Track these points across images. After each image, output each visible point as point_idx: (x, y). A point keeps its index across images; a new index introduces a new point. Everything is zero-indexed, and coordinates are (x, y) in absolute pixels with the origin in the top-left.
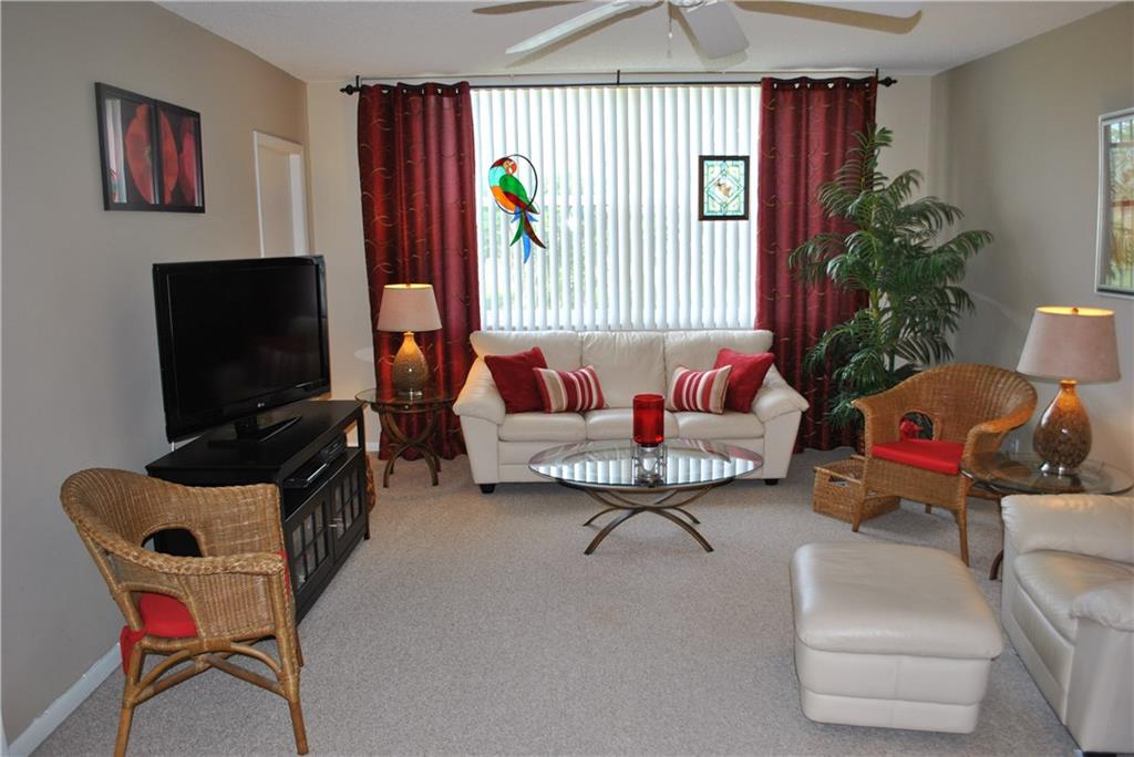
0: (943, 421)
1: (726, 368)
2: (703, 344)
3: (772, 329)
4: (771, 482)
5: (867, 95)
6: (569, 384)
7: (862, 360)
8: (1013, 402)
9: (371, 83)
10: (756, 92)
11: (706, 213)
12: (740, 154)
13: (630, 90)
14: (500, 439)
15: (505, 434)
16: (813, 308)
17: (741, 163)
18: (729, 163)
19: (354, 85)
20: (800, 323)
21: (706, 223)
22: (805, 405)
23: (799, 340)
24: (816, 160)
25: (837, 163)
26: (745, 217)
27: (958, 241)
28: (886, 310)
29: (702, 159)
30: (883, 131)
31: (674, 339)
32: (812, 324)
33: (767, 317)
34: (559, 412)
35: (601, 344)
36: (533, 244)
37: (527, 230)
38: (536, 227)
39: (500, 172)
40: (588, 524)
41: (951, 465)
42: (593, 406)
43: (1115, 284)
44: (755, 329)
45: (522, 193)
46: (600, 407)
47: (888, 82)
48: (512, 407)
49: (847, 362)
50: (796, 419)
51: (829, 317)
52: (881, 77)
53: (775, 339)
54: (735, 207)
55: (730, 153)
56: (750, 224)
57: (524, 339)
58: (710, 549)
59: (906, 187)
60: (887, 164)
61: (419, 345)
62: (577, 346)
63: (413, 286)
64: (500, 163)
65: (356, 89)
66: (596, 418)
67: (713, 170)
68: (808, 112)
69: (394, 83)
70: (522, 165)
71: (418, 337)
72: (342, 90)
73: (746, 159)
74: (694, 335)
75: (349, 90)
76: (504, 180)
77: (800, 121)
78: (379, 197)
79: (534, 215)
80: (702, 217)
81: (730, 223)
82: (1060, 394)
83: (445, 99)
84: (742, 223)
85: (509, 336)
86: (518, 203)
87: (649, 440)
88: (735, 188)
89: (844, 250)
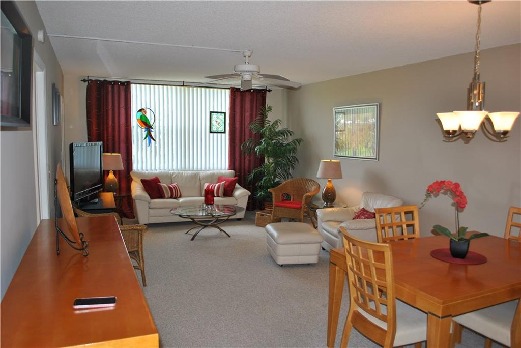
0: (293, 196)
1: (224, 182)
2: (212, 175)
3: (234, 170)
4: (239, 220)
5: (263, 94)
6: (171, 189)
7: (266, 179)
8: (313, 188)
9: (94, 79)
10: (228, 91)
11: (212, 131)
12: (223, 111)
13: (186, 88)
14: (149, 208)
15: (152, 206)
16: (247, 163)
17: (223, 114)
18: (219, 114)
19: (86, 79)
20: (243, 168)
21: (211, 134)
22: (250, 194)
23: (242, 174)
24: (247, 114)
25: (254, 116)
26: (224, 132)
27: (293, 142)
28: (272, 163)
29: (211, 113)
30: (270, 107)
31: (202, 174)
32: (247, 168)
33: (232, 166)
34: (168, 198)
35: (178, 175)
36: (152, 140)
37: (149, 135)
38: (153, 134)
39: (140, 114)
40: (186, 233)
41: (298, 206)
42: (179, 196)
43: (339, 154)
44: (228, 170)
45: (148, 121)
46: (180, 197)
47: (269, 91)
48: (152, 197)
49: (261, 179)
50: (247, 198)
51: (252, 166)
52: (267, 89)
53: (236, 173)
54: (221, 129)
55: (219, 111)
56: (226, 135)
57: (151, 174)
58: (230, 237)
59: (277, 124)
60: (271, 117)
61: (115, 175)
62: (170, 177)
63: (113, 154)
64: (140, 111)
65: (87, 81)
66: (181, 200)
67: (214, 116)
68: (245, 99)
69: (102, 80)
70: (148, 111)
71: (115, 172)
72: (82, 81)
73: (225, 113)
74: (209, 172)
75: (84, 81)
76: (141, 117)
77: (242, 101)
78: (94, 121)
79: (152, 130)
80: (211, 132)
81: (219, 134)
82: (328, 183)
83: (121, 87)
84: (223, 134)
85: (145, 173)
86: (146, 125)
87: (209, 203)
88: (221, 123)
89: (261, 144)
